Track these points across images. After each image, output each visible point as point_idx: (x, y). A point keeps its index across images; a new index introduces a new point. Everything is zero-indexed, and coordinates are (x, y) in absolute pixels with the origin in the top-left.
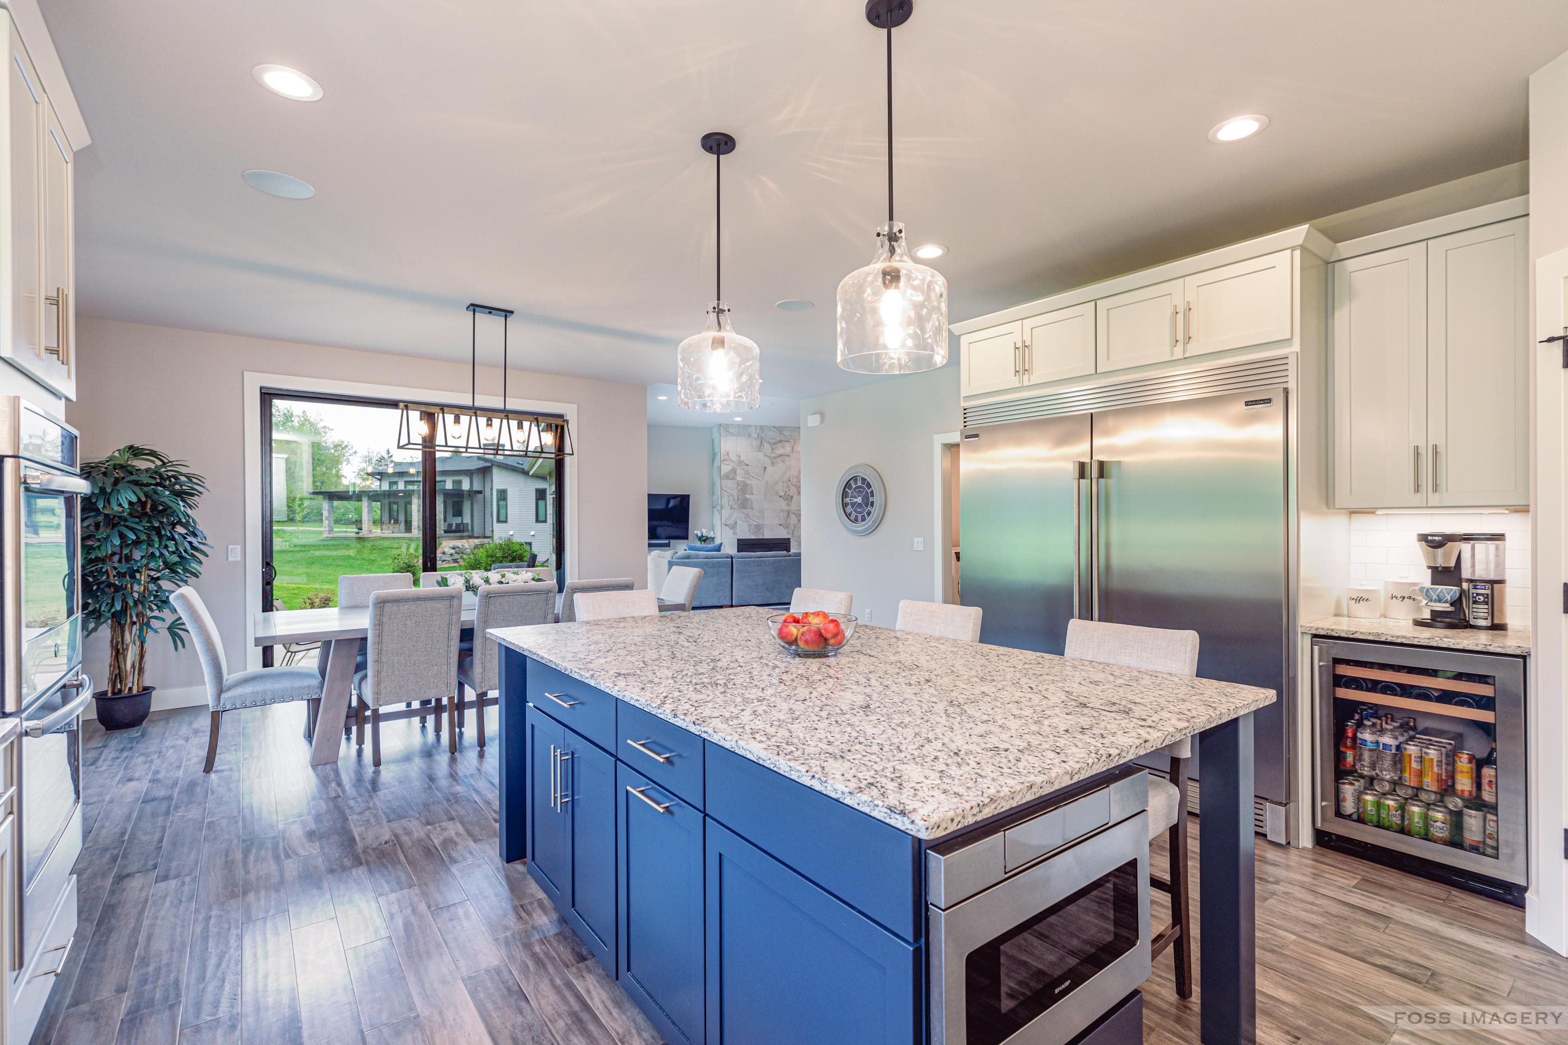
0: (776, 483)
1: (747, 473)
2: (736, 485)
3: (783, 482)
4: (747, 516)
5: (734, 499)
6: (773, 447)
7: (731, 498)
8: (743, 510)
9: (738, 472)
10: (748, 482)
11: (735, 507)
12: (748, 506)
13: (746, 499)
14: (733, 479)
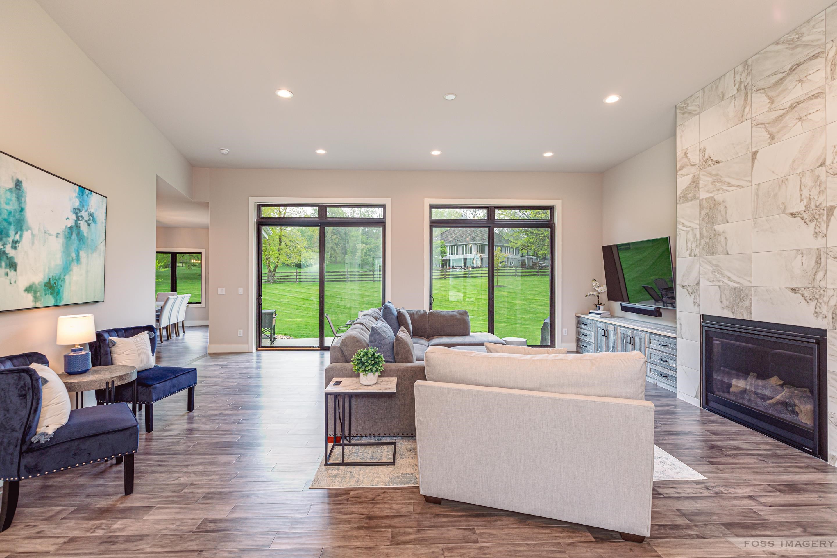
0: (784, 181)
1: (717, 179)
2: (698, 209)
3: (802, 174)
4: (717, 269)
5: (695, 236)
6: (772, 94)
7: (690, 236)
8: (710, 257)
9: (701, 184)
10: (719, 197)
11: (697, 251)
12: (720, 249)
13: (716, 234)
14: (694, 198)
